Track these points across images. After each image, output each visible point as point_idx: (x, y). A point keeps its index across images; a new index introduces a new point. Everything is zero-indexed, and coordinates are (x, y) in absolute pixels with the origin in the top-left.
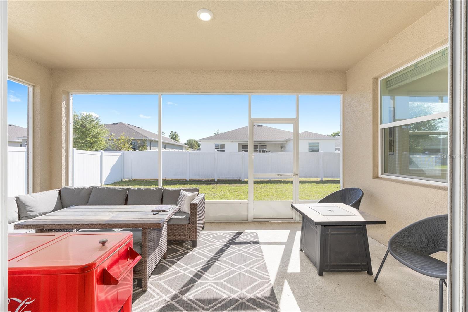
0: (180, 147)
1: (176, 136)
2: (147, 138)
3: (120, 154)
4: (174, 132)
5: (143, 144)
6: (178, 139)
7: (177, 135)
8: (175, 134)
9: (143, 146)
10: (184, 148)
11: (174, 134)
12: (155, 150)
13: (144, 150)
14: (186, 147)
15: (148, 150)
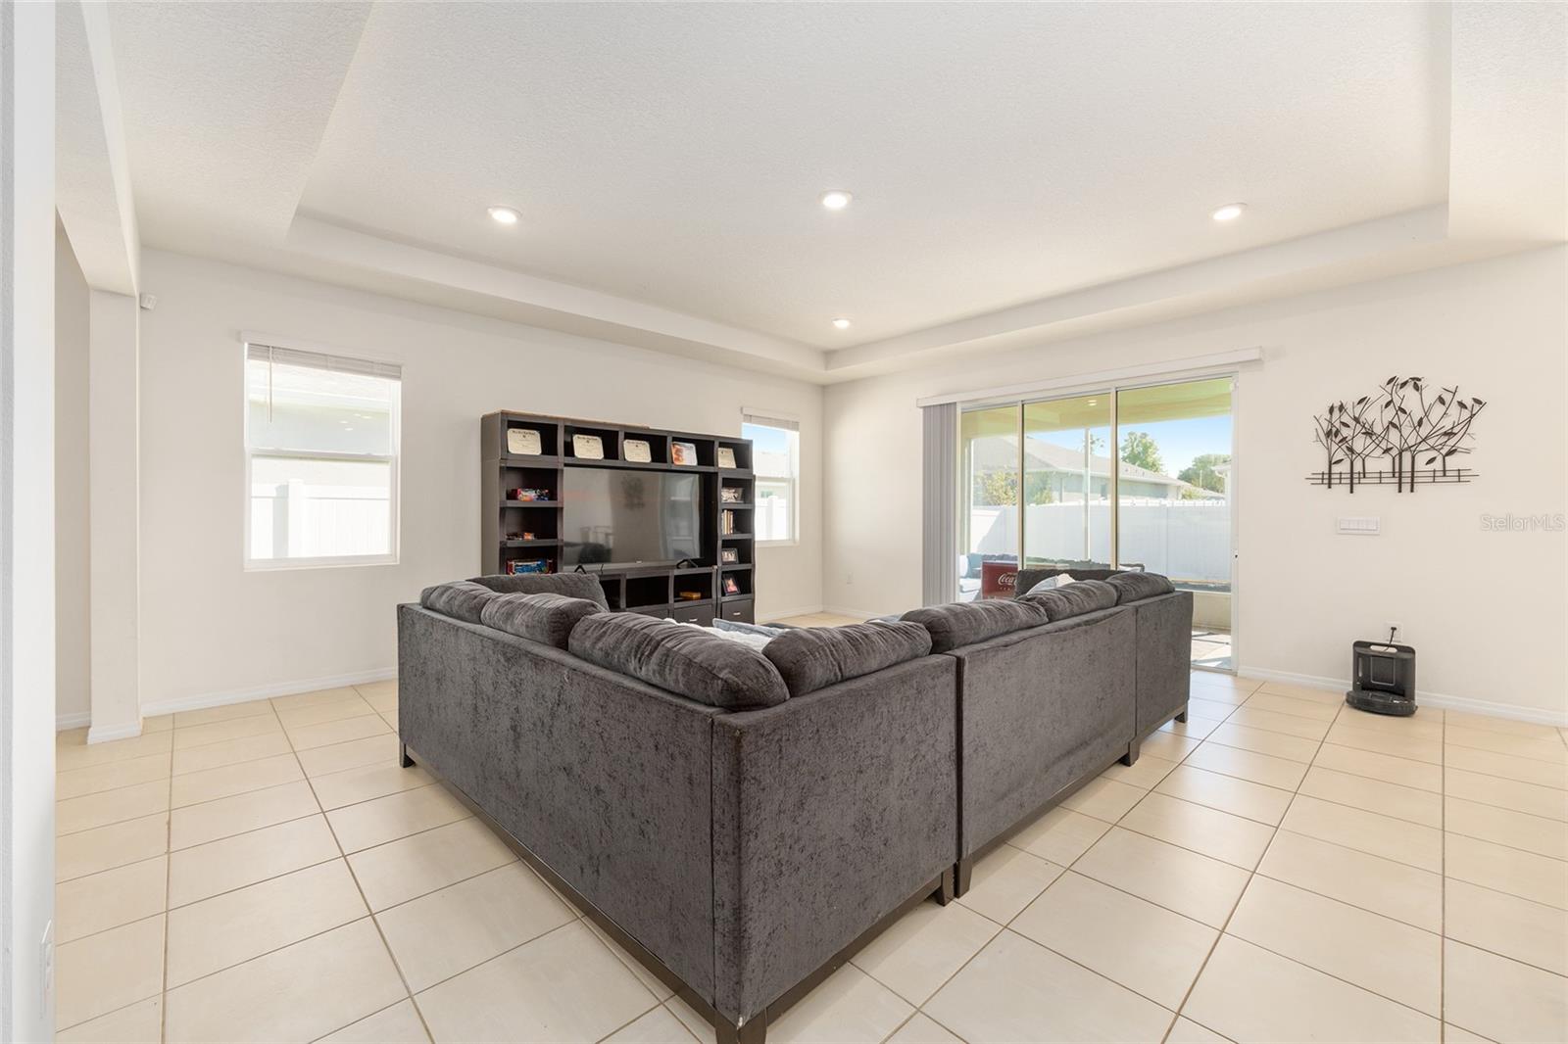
0: (1160, 489)
1: (1146, 448)
2: (1050, 470)
3: (997, 513)
4: (1139, 434)
5: (1041, 486)
6: (1154, 456)
7: (1151, 444)
8: (1144, 441)
9: (1043, 489)
10: (1171, 492)
11: (1140, 441)
12: (1074, 502)
13: (1044, 503)
14: (1179, 487)
15: (1057, 503)
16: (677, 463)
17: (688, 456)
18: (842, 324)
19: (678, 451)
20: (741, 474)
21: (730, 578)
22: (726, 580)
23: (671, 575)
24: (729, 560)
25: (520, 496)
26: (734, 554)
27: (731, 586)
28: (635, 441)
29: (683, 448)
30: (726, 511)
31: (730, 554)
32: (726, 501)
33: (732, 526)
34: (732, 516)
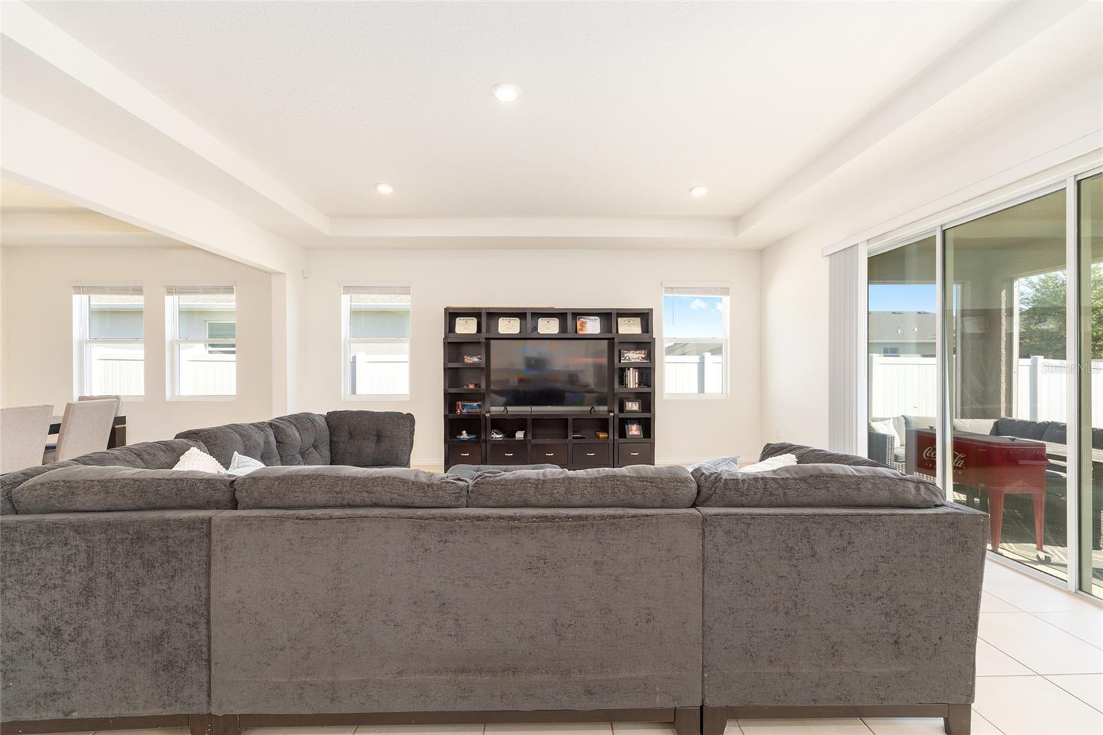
16: (580, 332)
17: (592, 326)
18: (700, 192)
19: (582, 323)
20: (646, 338)
21: (634, 424)
22: (630, 426)
23: (569, 418)
24: (633, 409)
25: (466, 360)
26: (637, 405)
27: (634, 430)
28: (547, 319)
29: (587, 320)
30: (631, 369)
31: (634, 405)
32: (632, 361)
33: (637, 381)
34: (637, 373)
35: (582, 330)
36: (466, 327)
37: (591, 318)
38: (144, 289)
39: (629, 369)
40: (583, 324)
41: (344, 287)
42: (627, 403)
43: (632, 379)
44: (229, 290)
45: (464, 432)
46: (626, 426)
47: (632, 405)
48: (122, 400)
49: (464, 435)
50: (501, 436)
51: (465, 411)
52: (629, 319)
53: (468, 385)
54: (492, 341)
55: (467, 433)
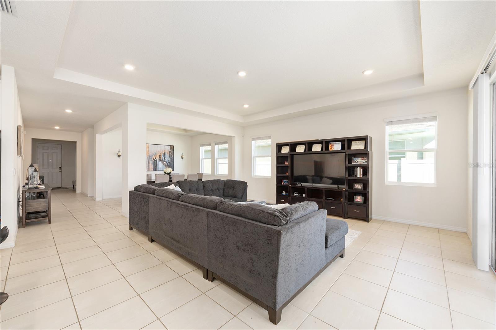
17: (337, 147)
20: (366, 151)
21: (359, 196)
22: (356, 196)
23: (323, 190)
24: (358, 188)
25: (286, 163)
26: (361, 186)
27: (359, 199)
28: (317, 145)
29: (335, 144)
30: (359, 167)
31: (359, 186)
32: (358, 163)
33: (361, 174)
34: (361, 170)
35: (331, 149)
36: (285, 150)
37: (337, 143)
38: (211, 144)
39: (357, 167)
40: (332, 146)
41: (253, 138)
42: (355, 185)
43: (359, 173)
44: (226, 143)
45: (284, 192)
46: (354, 196)
47: (358, 186)
48: (204, 174)
49: (284, 193)
50: (298, 195)
51: (285, 184)
52: (358, 141)
53: (286, 174)
54: (295, 155)
55: (285, 192)
